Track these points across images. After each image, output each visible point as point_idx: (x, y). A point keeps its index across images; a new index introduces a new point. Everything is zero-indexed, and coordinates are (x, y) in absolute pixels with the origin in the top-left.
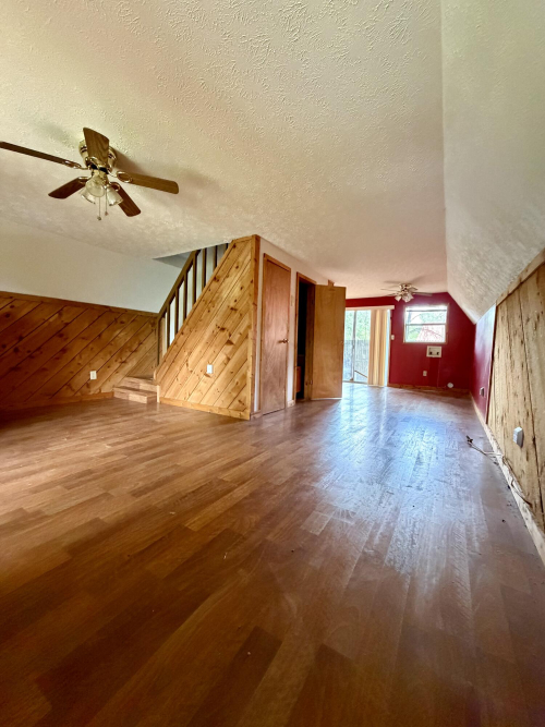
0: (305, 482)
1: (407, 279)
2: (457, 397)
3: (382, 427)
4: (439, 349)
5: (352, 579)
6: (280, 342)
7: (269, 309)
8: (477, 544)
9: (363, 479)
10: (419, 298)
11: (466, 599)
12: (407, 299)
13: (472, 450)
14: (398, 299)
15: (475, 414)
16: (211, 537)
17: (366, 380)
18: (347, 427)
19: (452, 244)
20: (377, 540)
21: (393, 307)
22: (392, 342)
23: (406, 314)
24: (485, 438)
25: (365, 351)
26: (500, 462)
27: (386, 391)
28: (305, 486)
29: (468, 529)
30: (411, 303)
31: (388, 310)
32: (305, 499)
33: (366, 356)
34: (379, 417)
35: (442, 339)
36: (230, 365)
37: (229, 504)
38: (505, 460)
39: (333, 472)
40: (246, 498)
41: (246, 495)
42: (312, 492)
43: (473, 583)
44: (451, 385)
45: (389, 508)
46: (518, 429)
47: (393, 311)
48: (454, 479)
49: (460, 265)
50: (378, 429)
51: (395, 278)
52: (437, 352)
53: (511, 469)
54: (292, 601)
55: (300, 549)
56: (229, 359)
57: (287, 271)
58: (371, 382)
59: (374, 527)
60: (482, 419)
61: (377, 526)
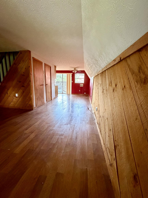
0: (51, 128)
1: (75, 67)
2: (86, 96)
3: (70, 107)
4: (83, 85)
5: (63, 153)
6: (41, 85)
7: (36, 76)
8: (88, 135)
9: (66, 124)
10: (78, 72)
11: (87, 149)
12: (75, 72)
13: (89, 111)
14: (73, 72)
15: (89, 100)
16: (24, 154)
17: (66, 93)
18: (62, 108)
19: (85, 61)
20: (69, 140)
21: (72, 74)
22: (72, 83)
23: (75, 76)
24: (91, 107)
25: (66, 85)
26: (93, 113)
27: (71, 95)
28: (51, 129)
29: (87, 132)
30: (76, 73)
31: (71, 74)
32: (51, 133)
33: (66, 86)
34: (69, 104)
35: (83, 82)
36: (24, 94)
37: (29, 141)
38: (94, 113)
39: (58, 123)
40: (34, 137)
41: (34, 136)
42: (53, 131)
43: (87, 144)
44: (85, 93)
45: (72, 130)
46: (97, 108)
47: (72, 75)
48: (85, 119)
49: (87, 66)
50: (69, 107)
51: (72, 66)
52: (82, 85)
53: (95, 115)
54: (49, 164)
55: (50, 149)
56: (24, 92)
57: (41, 63)
58: (67, 93)
59: (68, 137)
60: (91, 102)
61: (69, 136)
